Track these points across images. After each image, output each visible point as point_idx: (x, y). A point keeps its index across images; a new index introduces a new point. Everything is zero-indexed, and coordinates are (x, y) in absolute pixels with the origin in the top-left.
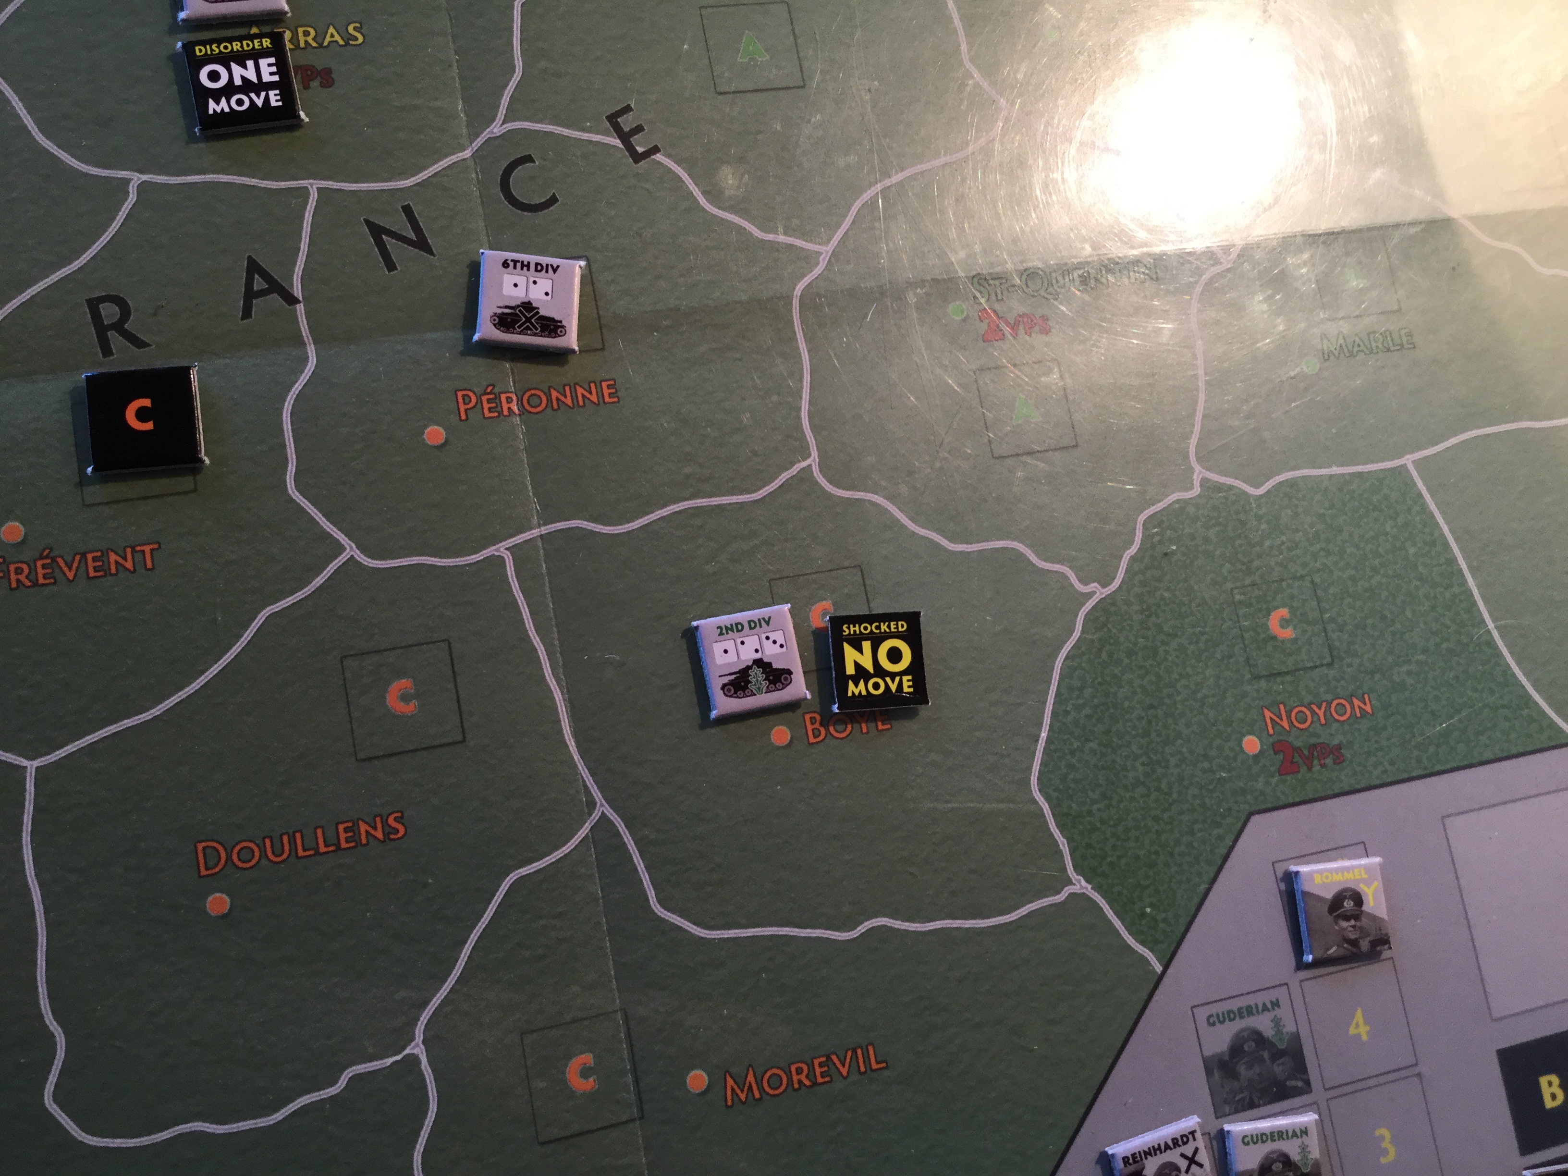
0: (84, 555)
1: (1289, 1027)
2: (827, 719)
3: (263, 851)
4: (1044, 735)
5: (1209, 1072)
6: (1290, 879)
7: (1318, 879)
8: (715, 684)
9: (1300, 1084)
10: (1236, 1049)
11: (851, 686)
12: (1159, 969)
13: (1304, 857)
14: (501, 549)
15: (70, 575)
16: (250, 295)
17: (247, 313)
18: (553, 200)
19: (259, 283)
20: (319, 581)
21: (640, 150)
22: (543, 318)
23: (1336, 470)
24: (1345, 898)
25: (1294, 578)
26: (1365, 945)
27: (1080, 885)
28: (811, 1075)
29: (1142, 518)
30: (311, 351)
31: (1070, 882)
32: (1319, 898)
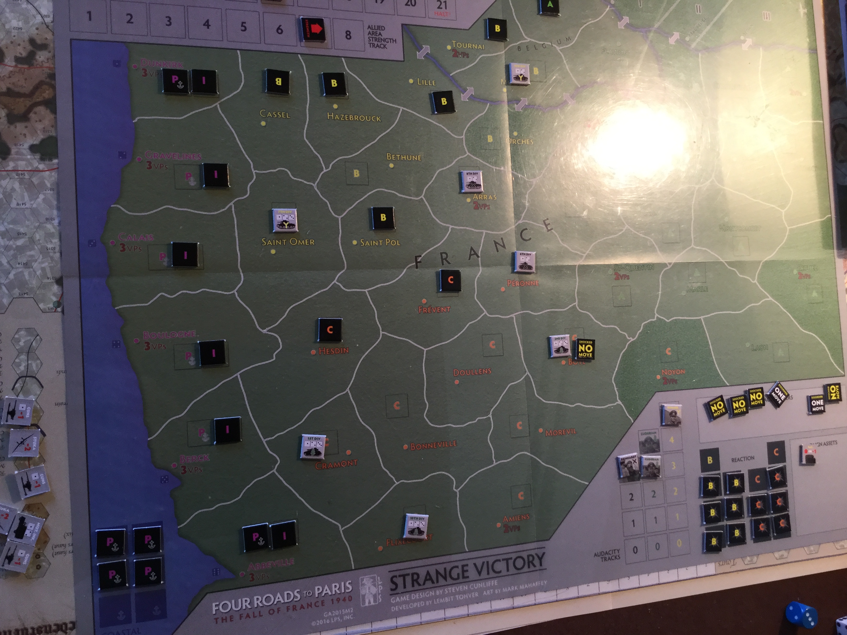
0: (437, 307)
1: (657, 438)
2: (573, 360)
3: (466, 373)
4: (616, 369)
5: (640, 445)
6: (662, 407)
7: (668, 408)
8: (553, 350)
9: (658, 450)
10: (646, 441)
11: (580, 354)
12: (633, 422)
13: (666, 403)
14: (513, 315)
15: (434, 311)
16: (471, 255)
17: (469, 259)
18: (530, 239)
19: (472, 253)
20: (479, 318)
21: (549, 229)
22: (529, 266)
23: (685, 318)
24: (673, 412)
25: (673, 341)
26: (676, 423)
27: (619, 402)
28: (562, 433)
29: (643, 324)
30: (481, 268)
31: (617, 401)
32: (668, 412)
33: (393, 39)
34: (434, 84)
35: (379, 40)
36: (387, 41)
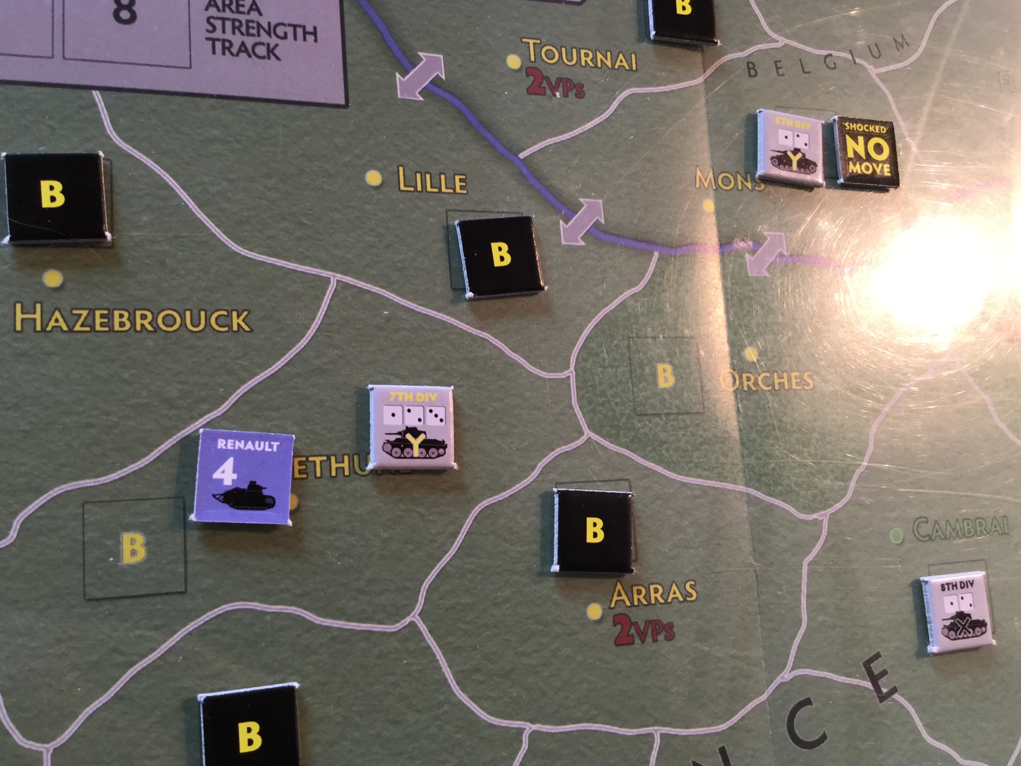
18: (823, 738)
21: (884, 690)
33: (304, 27)
34: (461, 188)
35: (248, 27)
36: (282, 35)
